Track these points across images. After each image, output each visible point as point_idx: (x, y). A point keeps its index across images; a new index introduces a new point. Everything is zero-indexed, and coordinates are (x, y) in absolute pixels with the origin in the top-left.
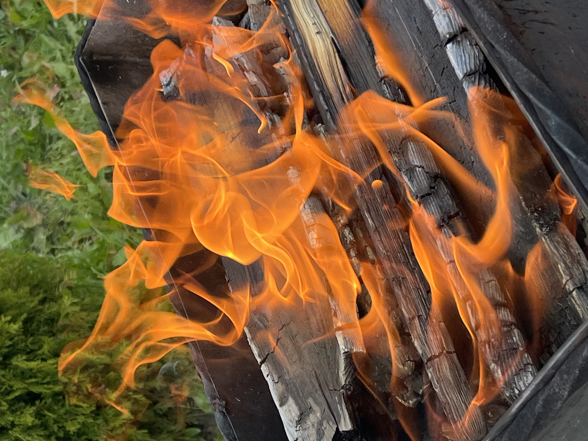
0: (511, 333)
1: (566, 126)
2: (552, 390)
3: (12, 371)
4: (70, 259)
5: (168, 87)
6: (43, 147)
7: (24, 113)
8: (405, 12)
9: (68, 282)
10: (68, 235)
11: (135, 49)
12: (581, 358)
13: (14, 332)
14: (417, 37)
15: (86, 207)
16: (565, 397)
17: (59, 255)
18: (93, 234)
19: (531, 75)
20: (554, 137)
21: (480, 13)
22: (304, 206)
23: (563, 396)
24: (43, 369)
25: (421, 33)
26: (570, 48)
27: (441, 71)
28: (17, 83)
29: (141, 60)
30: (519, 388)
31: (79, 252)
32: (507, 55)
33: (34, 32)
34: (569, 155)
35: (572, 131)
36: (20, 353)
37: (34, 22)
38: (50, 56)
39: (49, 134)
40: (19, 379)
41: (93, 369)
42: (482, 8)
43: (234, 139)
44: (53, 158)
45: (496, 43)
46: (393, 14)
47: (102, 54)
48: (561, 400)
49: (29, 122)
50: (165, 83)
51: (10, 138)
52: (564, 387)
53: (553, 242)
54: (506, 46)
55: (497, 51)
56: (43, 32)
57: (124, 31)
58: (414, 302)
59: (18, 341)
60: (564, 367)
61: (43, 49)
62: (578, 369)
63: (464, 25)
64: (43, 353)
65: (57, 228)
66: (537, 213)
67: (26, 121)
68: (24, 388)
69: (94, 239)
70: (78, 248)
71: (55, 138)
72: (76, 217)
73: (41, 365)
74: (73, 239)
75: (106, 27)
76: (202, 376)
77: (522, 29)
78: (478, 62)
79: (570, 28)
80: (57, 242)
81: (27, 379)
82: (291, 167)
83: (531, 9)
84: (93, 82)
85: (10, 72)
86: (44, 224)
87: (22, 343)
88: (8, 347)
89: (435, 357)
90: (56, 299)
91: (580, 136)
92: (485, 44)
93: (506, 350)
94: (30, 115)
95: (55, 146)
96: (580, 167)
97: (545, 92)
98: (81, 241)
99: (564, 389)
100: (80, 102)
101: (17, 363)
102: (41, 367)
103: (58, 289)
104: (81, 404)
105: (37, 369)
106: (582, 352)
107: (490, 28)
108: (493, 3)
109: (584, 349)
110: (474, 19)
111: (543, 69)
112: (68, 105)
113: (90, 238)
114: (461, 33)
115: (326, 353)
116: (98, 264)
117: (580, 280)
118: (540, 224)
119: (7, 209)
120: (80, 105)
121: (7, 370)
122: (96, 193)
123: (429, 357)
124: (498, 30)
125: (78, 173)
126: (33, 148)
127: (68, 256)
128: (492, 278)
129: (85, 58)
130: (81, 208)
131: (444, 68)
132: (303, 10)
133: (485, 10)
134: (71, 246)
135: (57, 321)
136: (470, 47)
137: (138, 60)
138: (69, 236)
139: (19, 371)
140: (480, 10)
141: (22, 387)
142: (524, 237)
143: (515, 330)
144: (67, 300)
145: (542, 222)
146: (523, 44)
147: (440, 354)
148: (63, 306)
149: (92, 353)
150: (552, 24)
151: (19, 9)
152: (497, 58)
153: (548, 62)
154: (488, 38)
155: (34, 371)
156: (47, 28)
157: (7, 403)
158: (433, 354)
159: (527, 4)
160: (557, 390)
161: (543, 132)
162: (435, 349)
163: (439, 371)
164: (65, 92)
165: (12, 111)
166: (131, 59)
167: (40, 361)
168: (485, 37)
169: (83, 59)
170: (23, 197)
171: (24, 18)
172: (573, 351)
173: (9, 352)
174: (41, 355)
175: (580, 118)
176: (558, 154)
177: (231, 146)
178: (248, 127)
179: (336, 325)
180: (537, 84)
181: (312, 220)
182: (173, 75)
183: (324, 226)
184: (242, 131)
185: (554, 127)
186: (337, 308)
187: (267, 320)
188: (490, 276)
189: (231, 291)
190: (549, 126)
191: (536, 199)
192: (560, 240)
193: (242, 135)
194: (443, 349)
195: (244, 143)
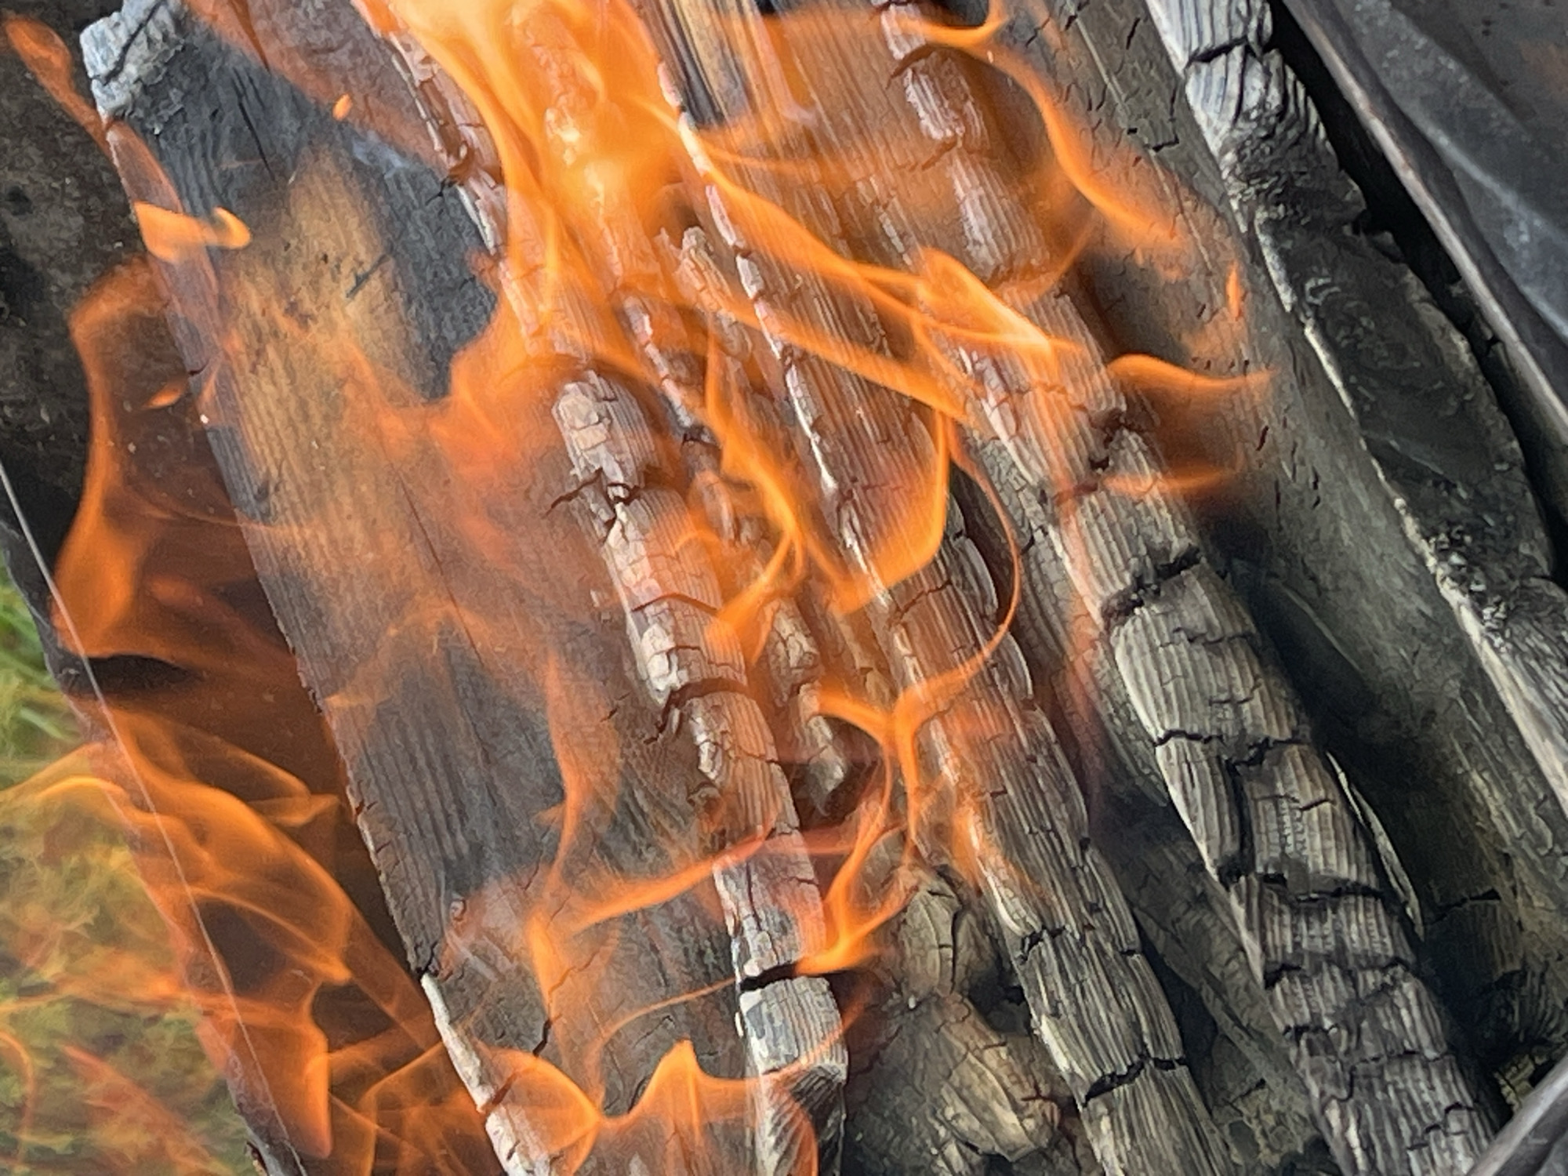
0: (1392, 998)
5: (113, 84)
19: (1442, 60)
20: (1527, 290)
22: (623, 531)
27: (1127, 32)
43: (361, 281)
50: (103, 70)
53: (1522, 654)
66: (1461, 554)
76: (266, 1157)
82: (570, 386)
89: (1118, 1080)
93: (1375, 1059)
97: (1495, 124)
111: (1486, 33)
118: (1471, 592)
123: (1094, 1078)
128: (1322, 794)
131: (1137, 21)
142: (1432, 635)
143: (1406, 985)
145: (1481, 588)
147: (1135, 1070)
158: (1109, 1071)
161: (1489, 270)
162: (1114, 1052)
163: (1131, 1130)
176: (1543, 352)
177: (354, 309)
178: (414, 237)
179: (741, 970)
180: (1461, 94)
181: (654, 583)
182: (133, 37)
183: (696, 604)
184: (391, 250)
185: (1526, 254)
186: (746, 911)
187: (506, 954)
188: (1315, 786)
189: (371, 847)
190: (1509, 250)
191: (1454, 502)
192: (1547, 649)
193: (391, 263)
194: (1144, 1056)
195: (399, 298)
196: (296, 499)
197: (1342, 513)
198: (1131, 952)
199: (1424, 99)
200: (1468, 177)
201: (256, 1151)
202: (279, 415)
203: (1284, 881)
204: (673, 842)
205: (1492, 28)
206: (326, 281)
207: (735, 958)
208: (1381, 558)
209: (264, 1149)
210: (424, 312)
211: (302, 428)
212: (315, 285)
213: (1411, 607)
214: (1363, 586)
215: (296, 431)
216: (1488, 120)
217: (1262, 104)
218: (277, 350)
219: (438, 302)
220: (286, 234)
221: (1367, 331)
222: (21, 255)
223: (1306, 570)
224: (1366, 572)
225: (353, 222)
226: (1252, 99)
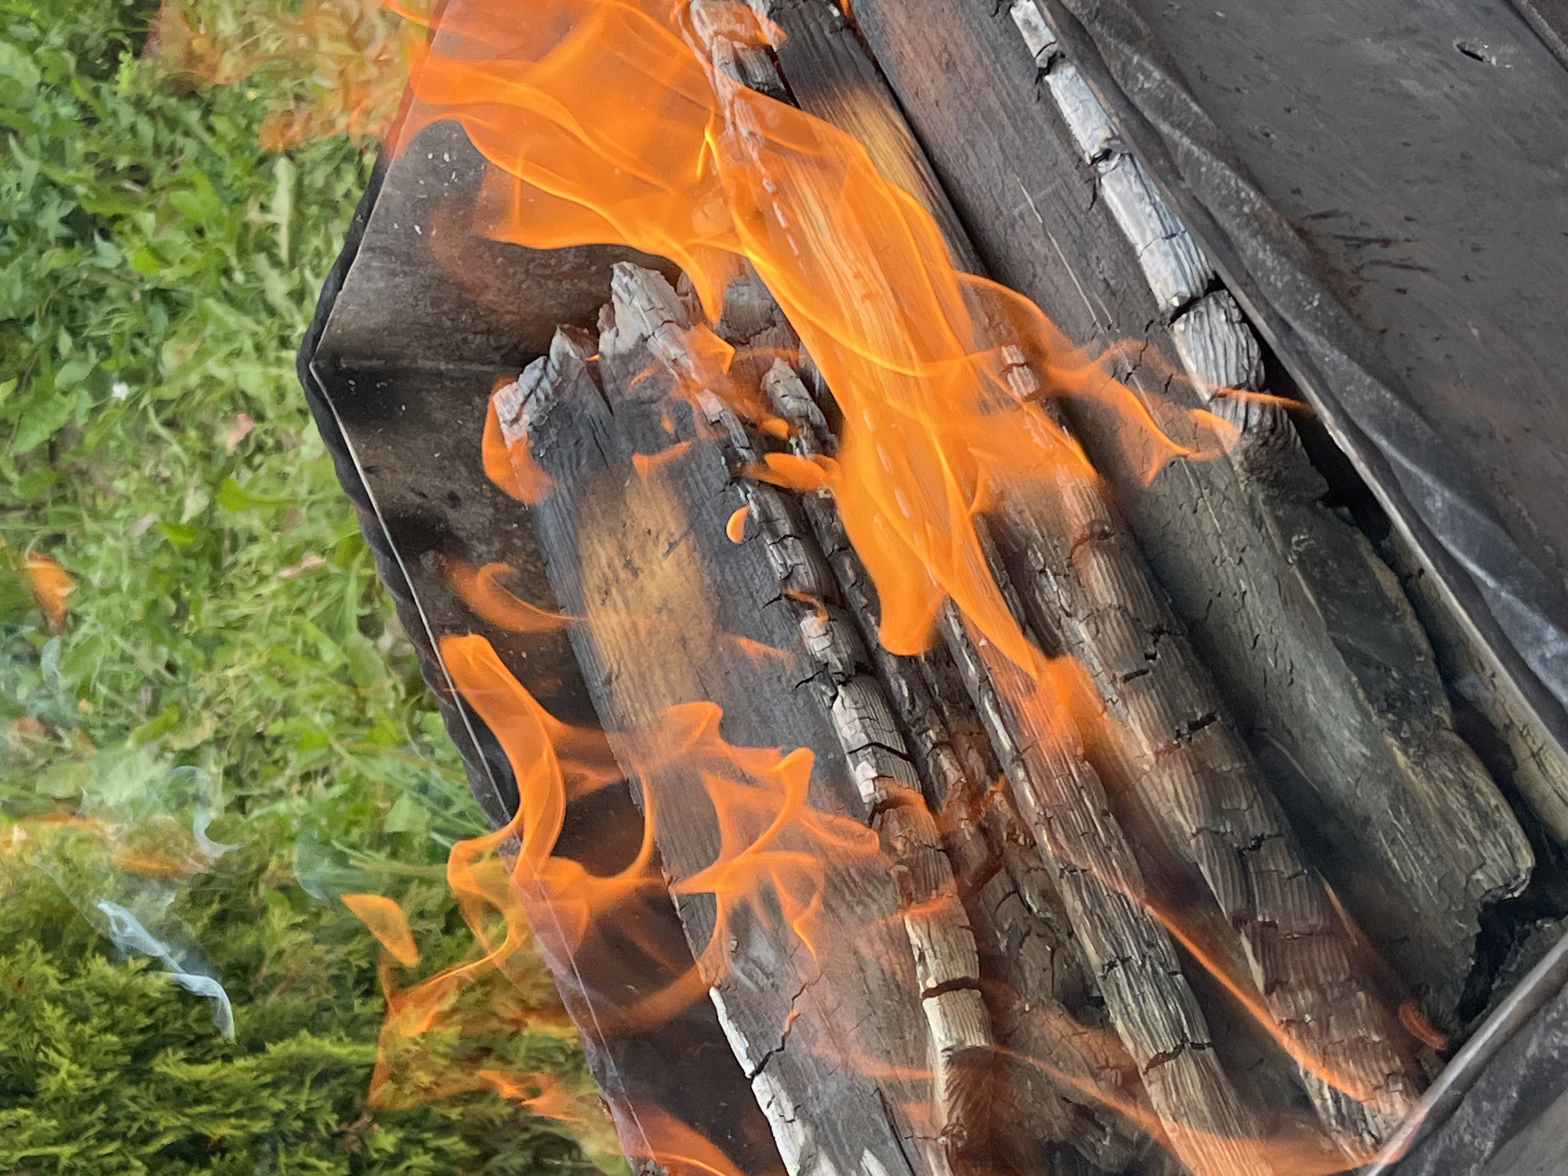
0: (1349, 1002)
1: (1471, 512)
2: (1455, 1138)
3: (153, 1086)
4: (282, 822)
5: (516, 426)
6: (216, 561)
7: (166, 481)
8: (1075, 248)
9: (280, 873)
10: (276, 762)
11: (436, 341)
12: (1524, 1063)
13: (158, 995)
14: (1104, 302)
15: (317, 697)
16: (1487, 1153)
17: (256, 813)
18: (334, 760)
19: (1383, 392)
20: (1441, 538)
21: (1256, 250)
22: (842, 702)
23: (1482, 1152)
24: (227, 1081)
25: (1113, 293)
26: (1470, 323)
27: (1165, 382)
28: (151, 412)
29: (451, 366)
30: (1374, 1132)
31: (302, 801)
32: (1322, 345)
33: (190, 295)
34: (1479, 578)
35: (1484, 522)
36: (171, 1044)
37: (188, 271)
38: (226, 349)
39: (231, 529)
40: (168, 1105)
41: (342, 1080)
42: (1259, 238)
43: (672, 546)
44: (238, 584)
45: (1296, 317)
46: (1043, 251)
47: (359, 355)
48: (1477, 1161)
49: (180, 503)
50: (509, 417)
51: (137, 542)
52: (1483, 1130)
53: (1434, 779)
54: (1319, 325)
55: (1299, 338)
56: (212, 294)
57: (411, 300)
58: (1111, 927)
59: (166, 1015)
60: (1482, 1084)
61: (209, 330)
62: (1514, 1088)
63: (1215, 273)
64: (226, 1044)
65: (250, 747)
66: (1394, 714)
67: (174, 500)
68: (184, 1126)
69: (336, 772)
70: (300, 793)
71: (242, 538)
72: (293, 722)
73: (223, 1072)
74: (288, 772)
75: (370, 294)
76: (612, 1106)
77: (1357, 283)
78: (1246, 362)
79: (1466, 278)
80: (249, 781)
81: (190, 1105)
83: (1372, 235)
84: (342, 420)
85: (135, 389)
86: (219, 741)
87: (176, 1019)
88: (142, 1031)
89: (1168, 1056)
90: (252, 916)
91: (1503, 533)
92: (1268, 320)
93: (1341, 1042)
94: (184, 487)
95: (243, 557)
96: (1508, 608)
97: (1417, 433)
98: (306, 777)
99: (1485, 1135)
100: (297, 455)
101: (165, 1069)
102: (221, 1078)
103: (256, 889)
104: (313, 1161)
105: (212, 1081)
106: (1527, 1047)
107: (1279, 284)
108: (1285, 226)
109: (1530, 1039)
110: (1240, 263)
111: (1409, 376)
112: (274, 460)
113: (326, 771)
114: (1206, 293)
115: (905, 1051)
116: (347, 832)
117: (1501, 871)
118: (1401, 738)
119: (133, 708)
120: (298, 463)
121: (143, 1085)
122: (338, 663)
123: (1152, 1056)
124: (1299, 288)
125: (298, 619)
126: (191, 564)
127: (275, 814)
128: (1299, 869)
129: (321, 365)
130: (306, 702)
131: (1170, 376)
132: (831, 244)
133: (1265, 242)
134: (284, 788)
135: (257, 968)
136: (1226, 327)
137: (443, 366)
138: (280, 764)
139: (169, 1086)
140: (1254, 242)
141: (179, 1123)
142: (1370, 769)
143: (1358, 994)
144: (279, 918)
145: (1407, 735)
146: (1359, 317)
147: (1179, 1049)
148: (268, 931)
149: (340, 1039)
150: (1424, 270)
151: (155, 241)
152: (1299, 353)
153: (1419, 359)
154: (1277, 306)
155: (204, 1087)
156: (220, 286)
157: (144, 1162)
158: (1161, 1050)
159: (1362, 224)
160: (1467, 1138)
161: (1415, 527)
162: (1165, 1038)
163: (1177, 1090)
164: (266, 432)
165: (143, 478)
166: (430, 364)
167: (219, 1062)
168: (1267, 304)
169: (316, 367)
170: (168, 676)
171: (166, 263)
172: (1504, 1043)
173: (144, 1043)
174: (221, 1047)
175: (1501, 490)
176: (1452, 578)
177: (668, 565)
178: (706, 517)
179: (924, 983)
180: (1395, 414)
181: (863, 736)
182: (527, 397)
183: (889, 749)
184: (691, 526)
185: (1440, 515)
186: (926, 945)
187: (764, 973)
188: (1295, 865)
189: (677, 905)
190: (1428, 513)
191: (1390, 681)
192: (1451, 776)
193: (692, 536)
194: (1184, 1039)
195: (697, 555)
196: (629, 683)
197: (1310, 688)
198: (1175, 973)
199: (1371, 417)
200: (1400, 466)
201: (605, 1102)
202: (618, 630)
203: (1276, 926)
204: (875, 900)
205: (1413, 373)
206: (650, 546)
207: (919, 976)
208: (1336, 718)
209: (610, 1101)
210: (713, 565)
211: (633, 638)
212: (642, 549)
213: (1355, 750)
214: (1323, 737)
215: (629, 640)
216: (1413, 430)
217: (1260, 423)
218: (618, 590)
219: (722, 558)
220: (623, 517)
221: (1333, 570)
222: (455, 532)
223: (1284, 726)
224: (1324, 728)
225: (667, 509)
226: (1254, 420)
